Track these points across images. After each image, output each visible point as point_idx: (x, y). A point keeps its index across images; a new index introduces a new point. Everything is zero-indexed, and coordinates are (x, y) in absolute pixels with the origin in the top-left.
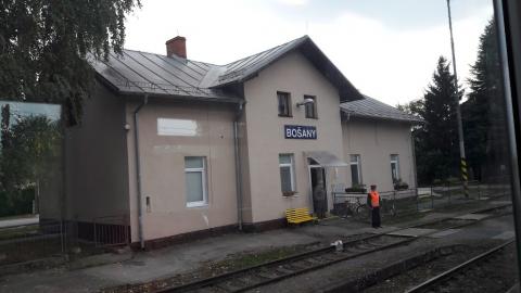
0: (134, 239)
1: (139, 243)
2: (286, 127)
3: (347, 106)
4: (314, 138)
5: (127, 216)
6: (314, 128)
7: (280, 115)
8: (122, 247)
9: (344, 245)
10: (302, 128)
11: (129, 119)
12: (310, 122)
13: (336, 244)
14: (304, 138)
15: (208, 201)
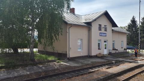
0: (68, 57)
1: (69, 58)
2: (100, 33)
3: (113, 28)
4: (106, 36)
5: (66, 52)
6: (106, 34)
7: (99, 30)
8: (66, 58)
9: (115, 62)
10: (104, 33)
11: (68, 29)
12: (105, 32)
13: (113, 62)
14: (104, 36)
15: (82, 49)
